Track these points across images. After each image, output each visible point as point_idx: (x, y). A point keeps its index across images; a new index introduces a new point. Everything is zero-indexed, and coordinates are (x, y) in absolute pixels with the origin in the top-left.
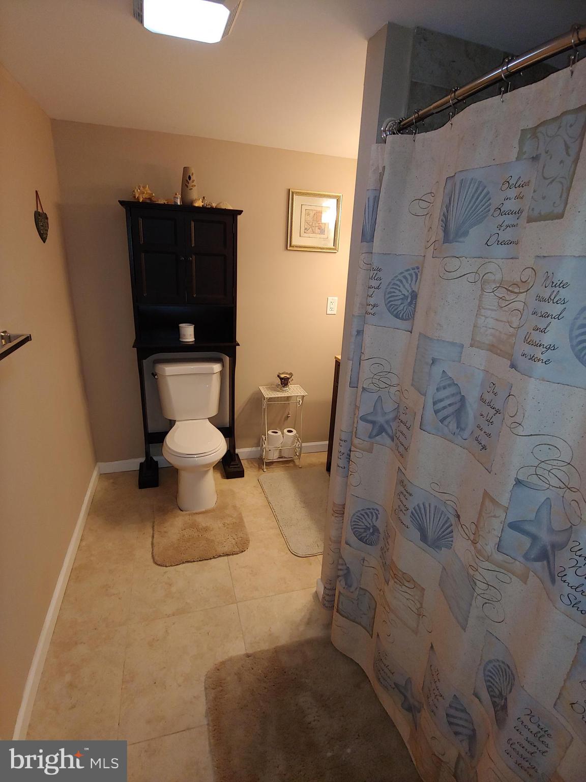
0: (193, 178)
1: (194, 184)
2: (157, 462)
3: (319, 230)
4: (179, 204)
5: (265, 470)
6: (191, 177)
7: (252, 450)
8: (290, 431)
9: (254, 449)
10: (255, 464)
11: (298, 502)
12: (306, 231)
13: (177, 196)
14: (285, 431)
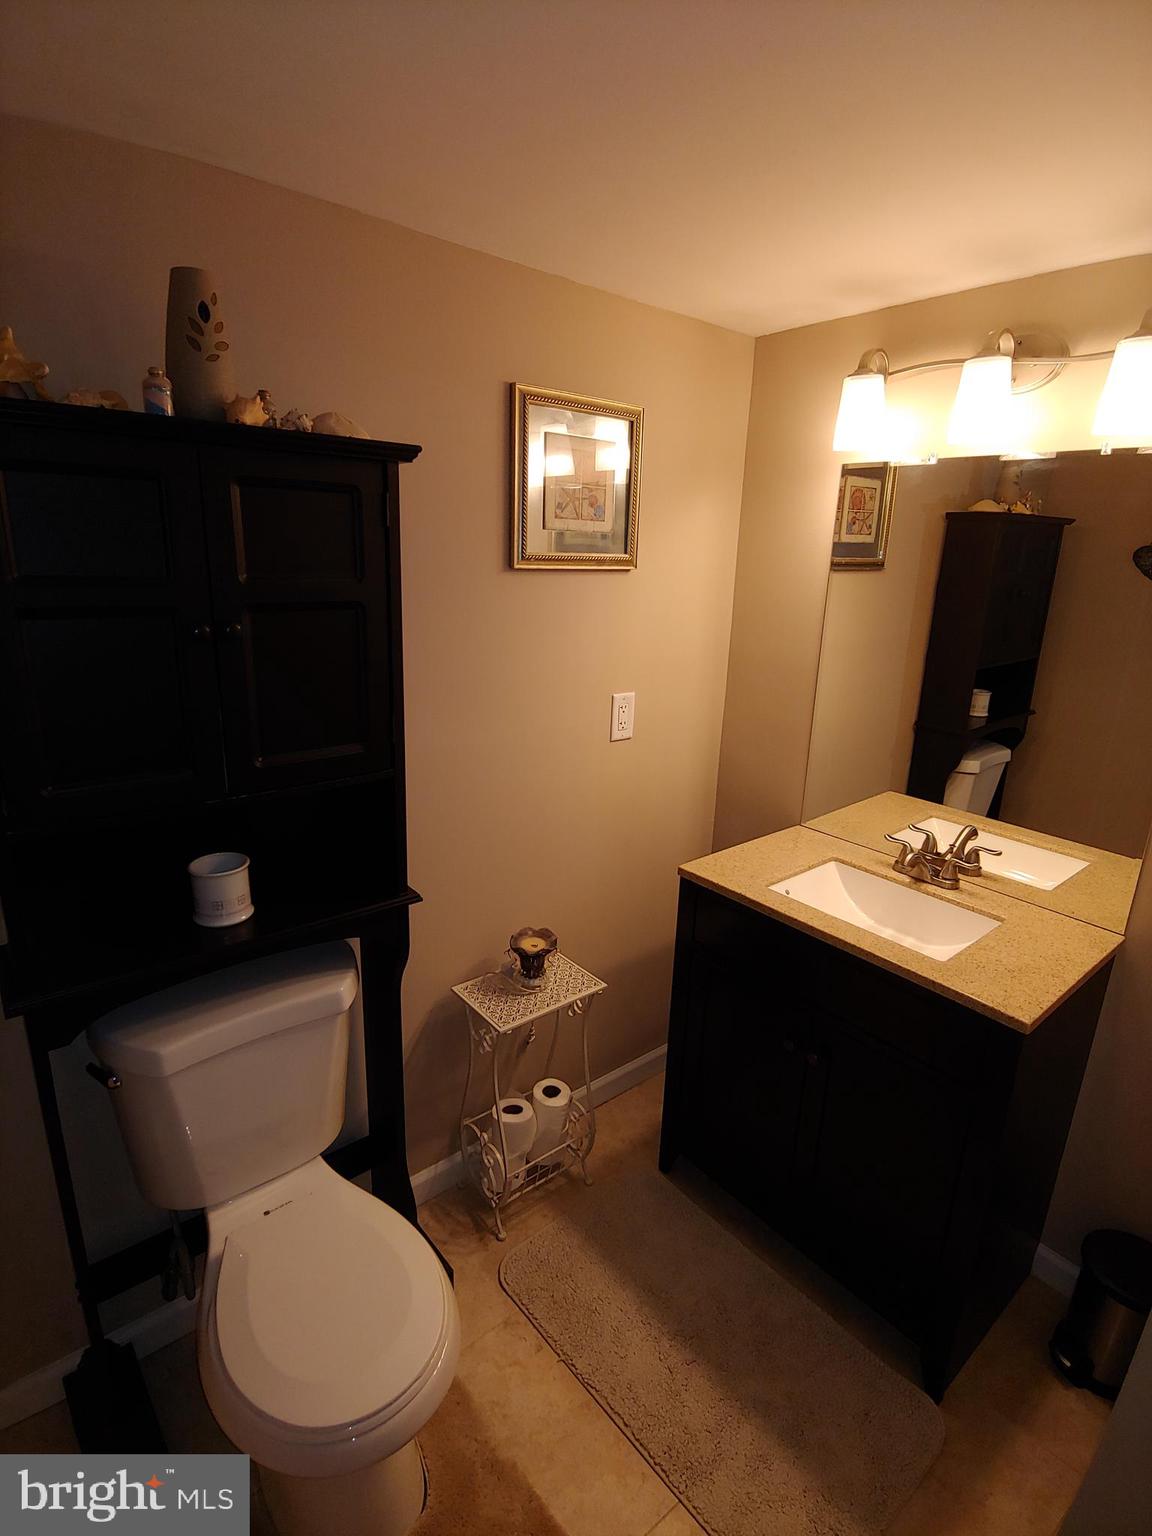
0: (218, 313)
1: (223, 337)
2: (130, 1346)
3: (592, 511)
4: (170, 411)
5: (502, 1235)
6: (211, 307)
7: (439, 1170)
8: (552, 1092)
9: (442, 1166)
10: (461, 1218)
11: (666, 1343)
12: (558, 511)
13: (157, 381)
14: (538, 1092)
